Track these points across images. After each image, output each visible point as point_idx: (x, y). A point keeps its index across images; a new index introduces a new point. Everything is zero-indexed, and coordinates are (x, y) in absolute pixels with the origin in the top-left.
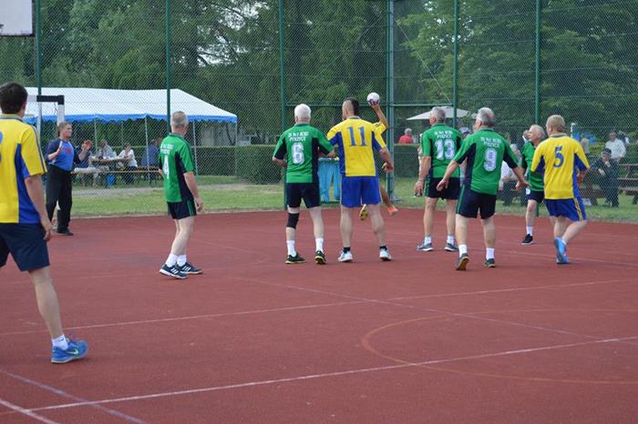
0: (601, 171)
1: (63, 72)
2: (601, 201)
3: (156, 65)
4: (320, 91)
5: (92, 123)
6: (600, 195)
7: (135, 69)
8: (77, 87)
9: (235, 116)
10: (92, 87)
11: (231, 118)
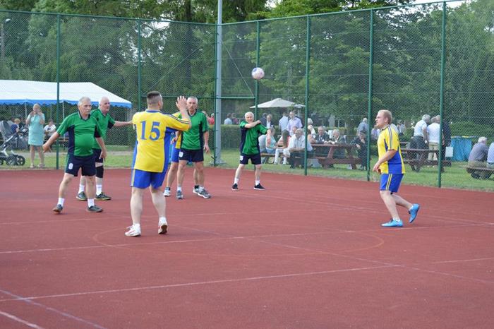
0: (358, 146)
1: (7, 69)
2: (358, 166)
3: (84, 64)
4: (203, 86)
5: (23, 105)
6: (358, 162)
7: (68, 66)
8: (17, 79)
9: (130, 102)
10: (28, 80)
11: (127, 104)
